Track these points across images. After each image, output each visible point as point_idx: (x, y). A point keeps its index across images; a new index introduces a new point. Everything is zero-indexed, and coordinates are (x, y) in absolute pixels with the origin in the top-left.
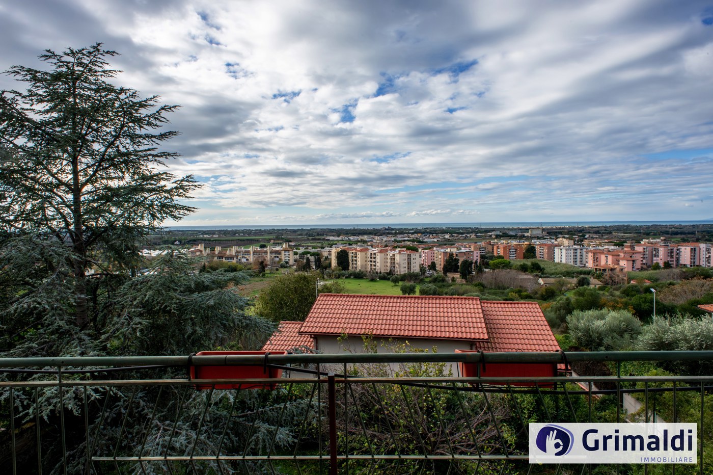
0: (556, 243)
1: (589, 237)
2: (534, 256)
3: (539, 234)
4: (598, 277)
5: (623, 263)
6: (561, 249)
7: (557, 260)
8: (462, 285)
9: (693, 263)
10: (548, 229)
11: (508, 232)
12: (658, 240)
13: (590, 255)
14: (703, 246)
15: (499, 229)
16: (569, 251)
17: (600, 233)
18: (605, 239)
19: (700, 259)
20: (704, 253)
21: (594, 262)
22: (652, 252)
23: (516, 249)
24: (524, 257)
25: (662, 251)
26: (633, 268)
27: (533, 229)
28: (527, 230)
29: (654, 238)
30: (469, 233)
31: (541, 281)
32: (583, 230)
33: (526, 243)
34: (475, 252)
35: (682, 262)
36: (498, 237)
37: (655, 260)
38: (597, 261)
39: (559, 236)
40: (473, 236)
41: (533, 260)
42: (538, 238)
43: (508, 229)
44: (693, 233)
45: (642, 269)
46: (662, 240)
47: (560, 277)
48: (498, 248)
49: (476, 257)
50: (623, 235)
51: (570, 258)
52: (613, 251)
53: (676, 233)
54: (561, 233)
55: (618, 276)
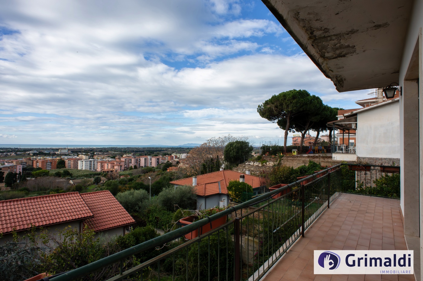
0: (78, 157)
1: (97, 154)
2: (64, 167)
3: (66, 152)
4: (105, 176)
5: (116, 167)
6: (82, 161)
7: (79, 168)
8: (9, 191)
9: (145, 166)
10: (72, 149)
11: (43, 151)
12: (131, 155)
13: (99, 164)
14: (149, 157)
15: (35, 149)
16: (87, 162)
17: (102, 152)
18: (105, 155)
19: (148, 163)
20: (149, 160)
21: (101, 168)
22: (129, 161)
23: (51, 163)
24: (57, 168)
25: (133, 160)
26: (121, 169)
27: (62, 149)
28: (57, 150)
29: (129, 154)
30: (9, 152)
31: (71, 182)
32: (93, 150)
33: (58, 158)
34: (18, 166)
35: (141, 165)
36: (35, 154)
37: (131, 165)
38: (103, 167)
39: (79, 153)
40: (13, 154)
41: (64, 169)
42: (66, 155)
43: (43, 149)
44: (144, 151)
45: (124, 170)
46: (132, 155)
47: (83, 178)
48: (37, 162)
49: (19, 169)
50: (114, 152)
51: (87, 166)
52: (111, 161)
53: (137, 152)
54: (80, 152)
55: (115, 174)
